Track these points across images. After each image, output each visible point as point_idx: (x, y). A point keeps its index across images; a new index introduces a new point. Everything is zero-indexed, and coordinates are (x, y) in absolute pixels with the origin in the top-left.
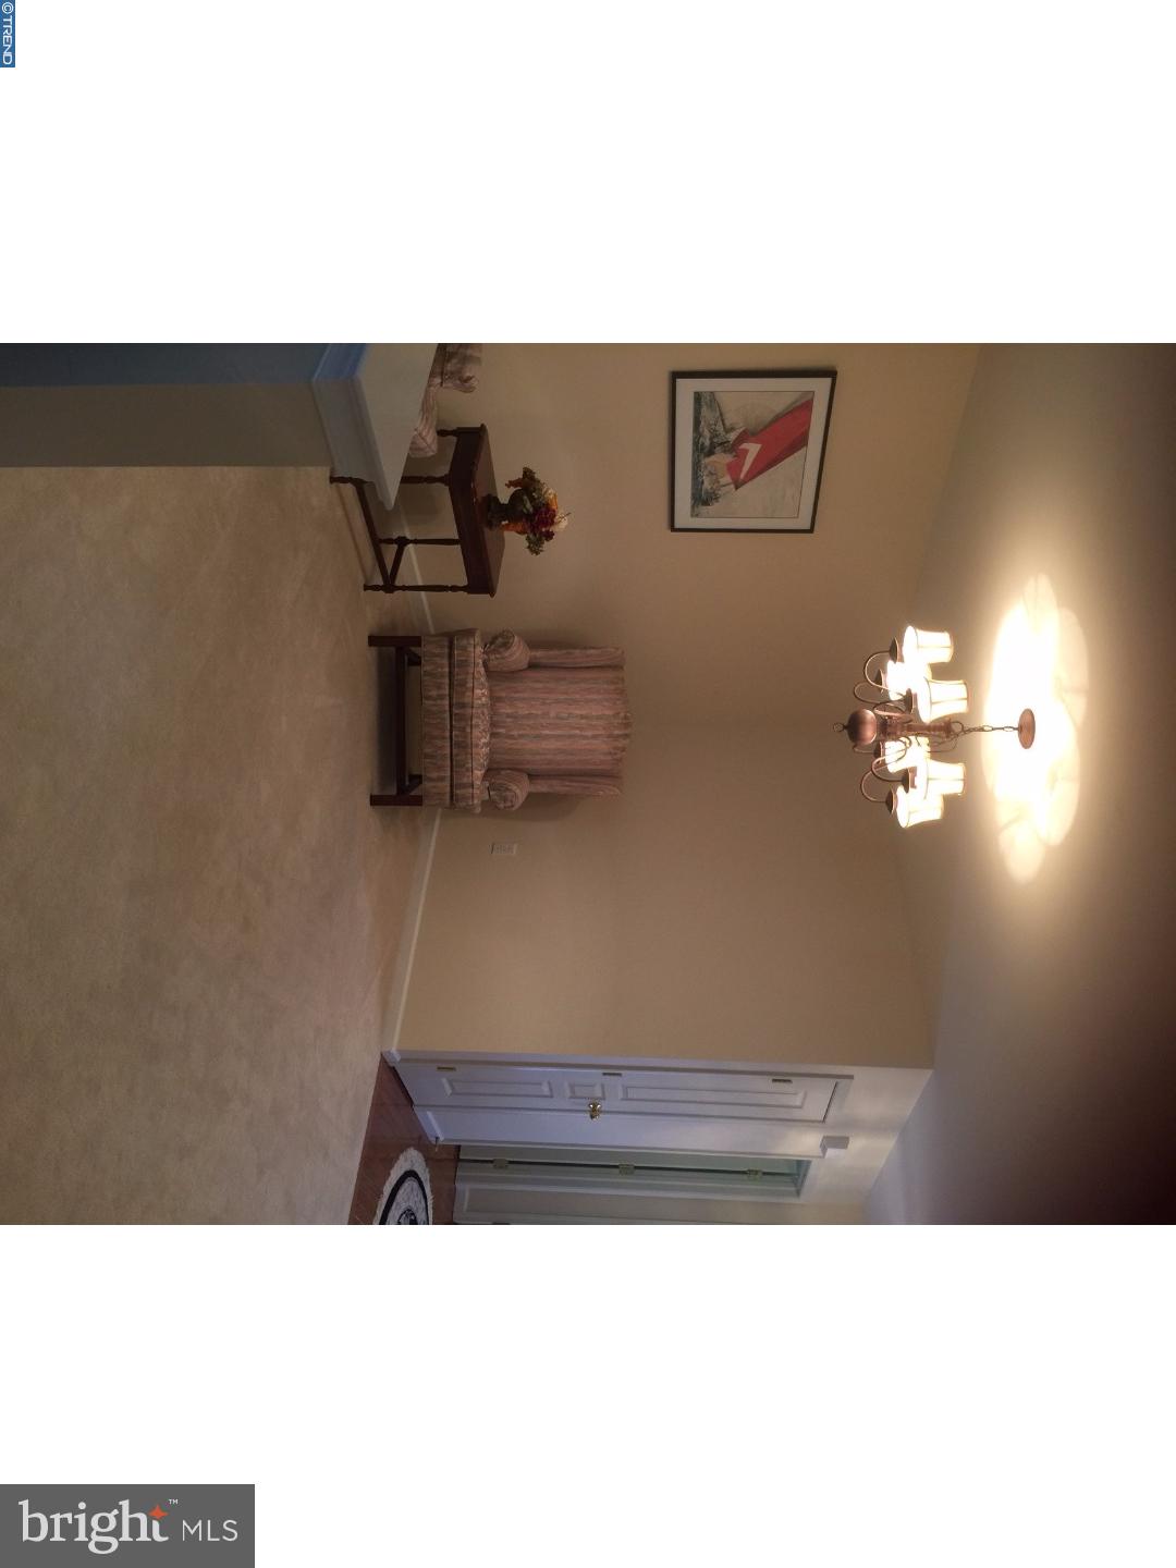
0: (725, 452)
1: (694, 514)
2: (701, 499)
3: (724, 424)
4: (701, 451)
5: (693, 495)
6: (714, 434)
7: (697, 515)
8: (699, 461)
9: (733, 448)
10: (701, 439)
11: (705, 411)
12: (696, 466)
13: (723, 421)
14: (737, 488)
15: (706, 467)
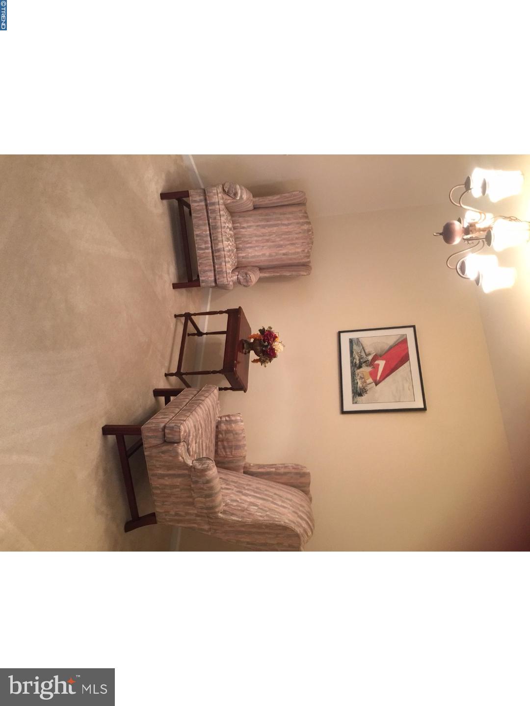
0: (367, 366)
1: (354, 402)
2: (358, 393)
3: (365, 352)
4: (355, 366)
5: (353, 390)
6: (361, 358)
7: (356, 403)
8: (354, 371)
9: (371, 364)
10: (354, 360)
11: (355, 347)
12: (353, 375)
13: (364, 350)
14: (376, 385)
15: (358, 375)
